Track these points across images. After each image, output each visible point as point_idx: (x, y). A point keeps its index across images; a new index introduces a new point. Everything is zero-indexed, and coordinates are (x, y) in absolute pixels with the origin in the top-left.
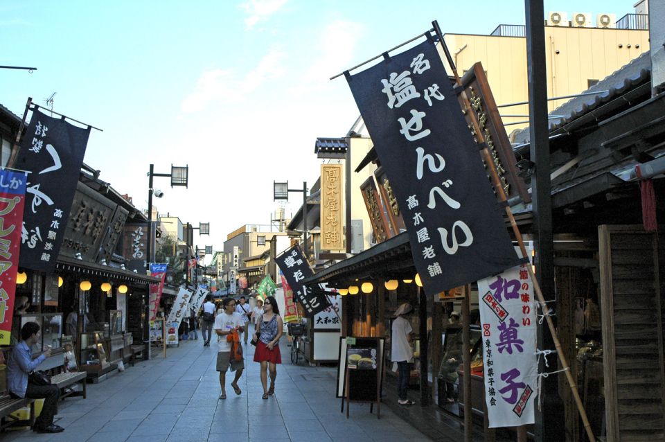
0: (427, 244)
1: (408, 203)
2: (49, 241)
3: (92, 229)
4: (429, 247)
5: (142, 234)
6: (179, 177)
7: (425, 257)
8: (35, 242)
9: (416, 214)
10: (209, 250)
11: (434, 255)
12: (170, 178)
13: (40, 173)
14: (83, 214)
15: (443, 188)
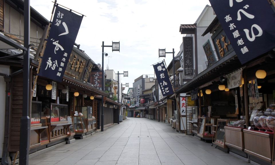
0: (239, 38)
1: (226, 19)
2: (61, 67)
3: (79, 69)
4: (240, 39)
5: (98, 75)
6: (116, 47)
7: (239, 45)
8: (55, 67)
9: (231, 24)
10: (127, 85)
11: (243, 43)
12: (112, 47)
13: (59, 35)
14: (75, 61)
15: (244, 9)
